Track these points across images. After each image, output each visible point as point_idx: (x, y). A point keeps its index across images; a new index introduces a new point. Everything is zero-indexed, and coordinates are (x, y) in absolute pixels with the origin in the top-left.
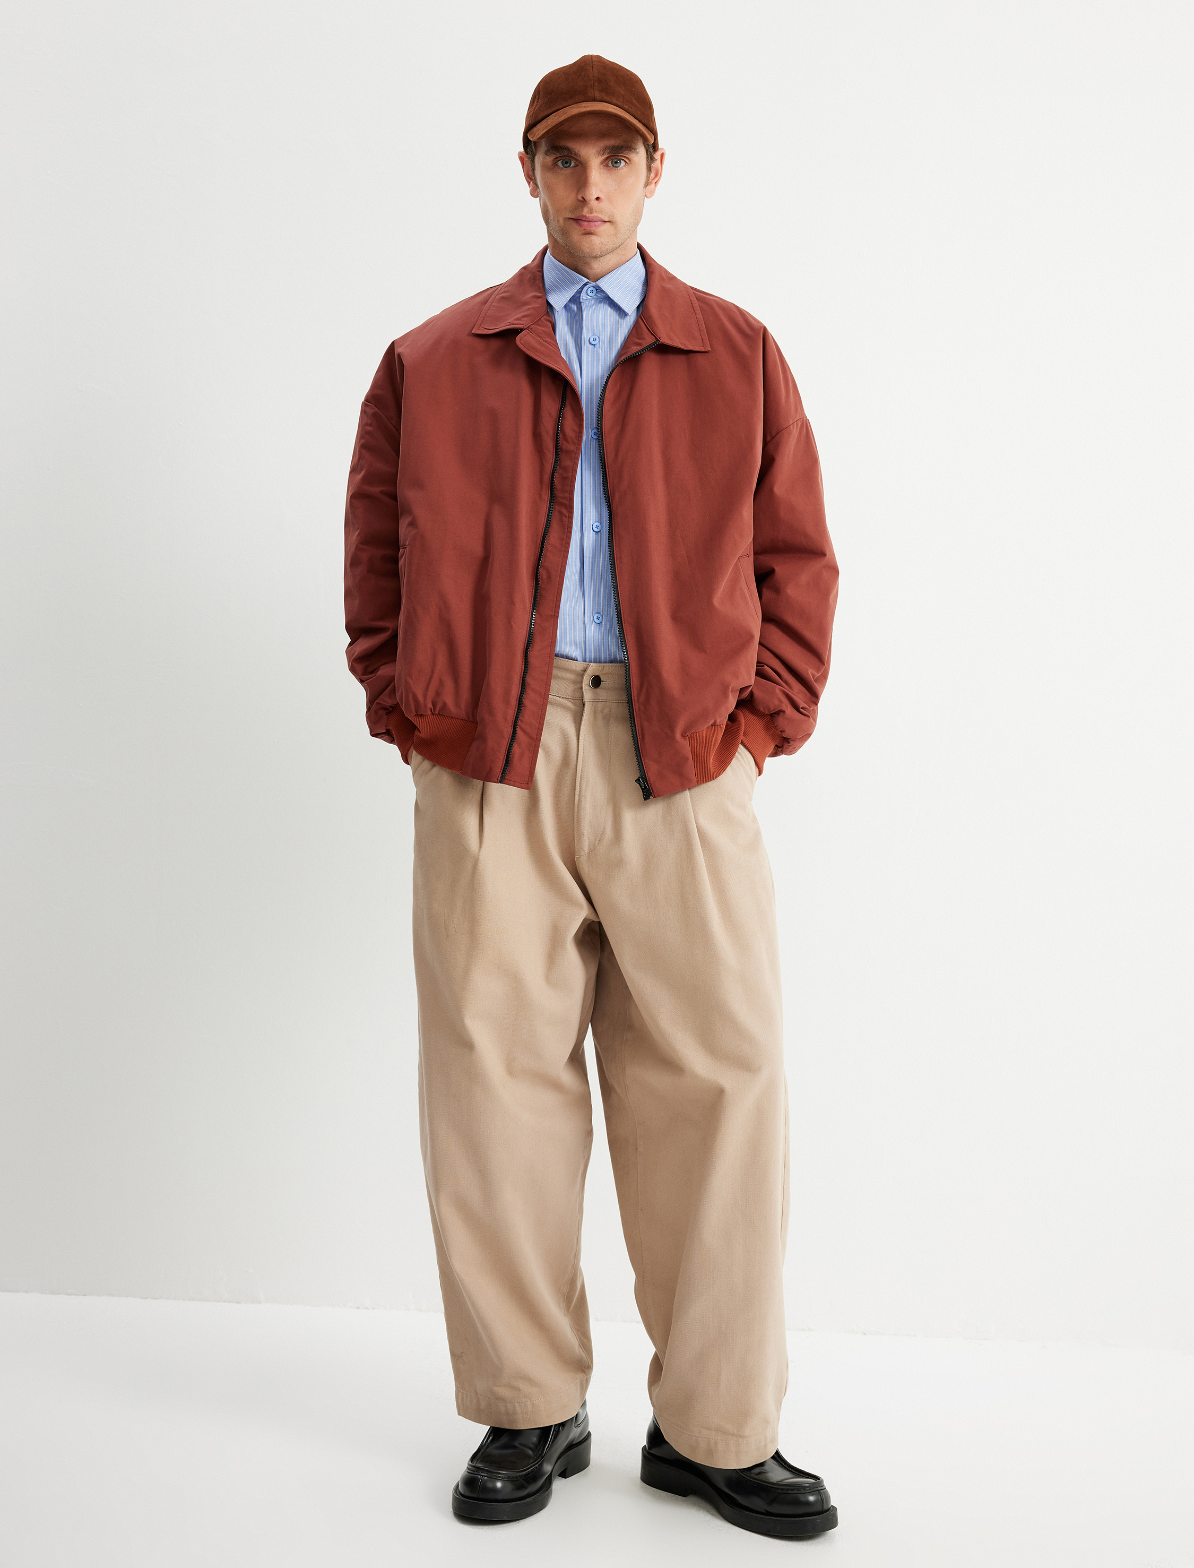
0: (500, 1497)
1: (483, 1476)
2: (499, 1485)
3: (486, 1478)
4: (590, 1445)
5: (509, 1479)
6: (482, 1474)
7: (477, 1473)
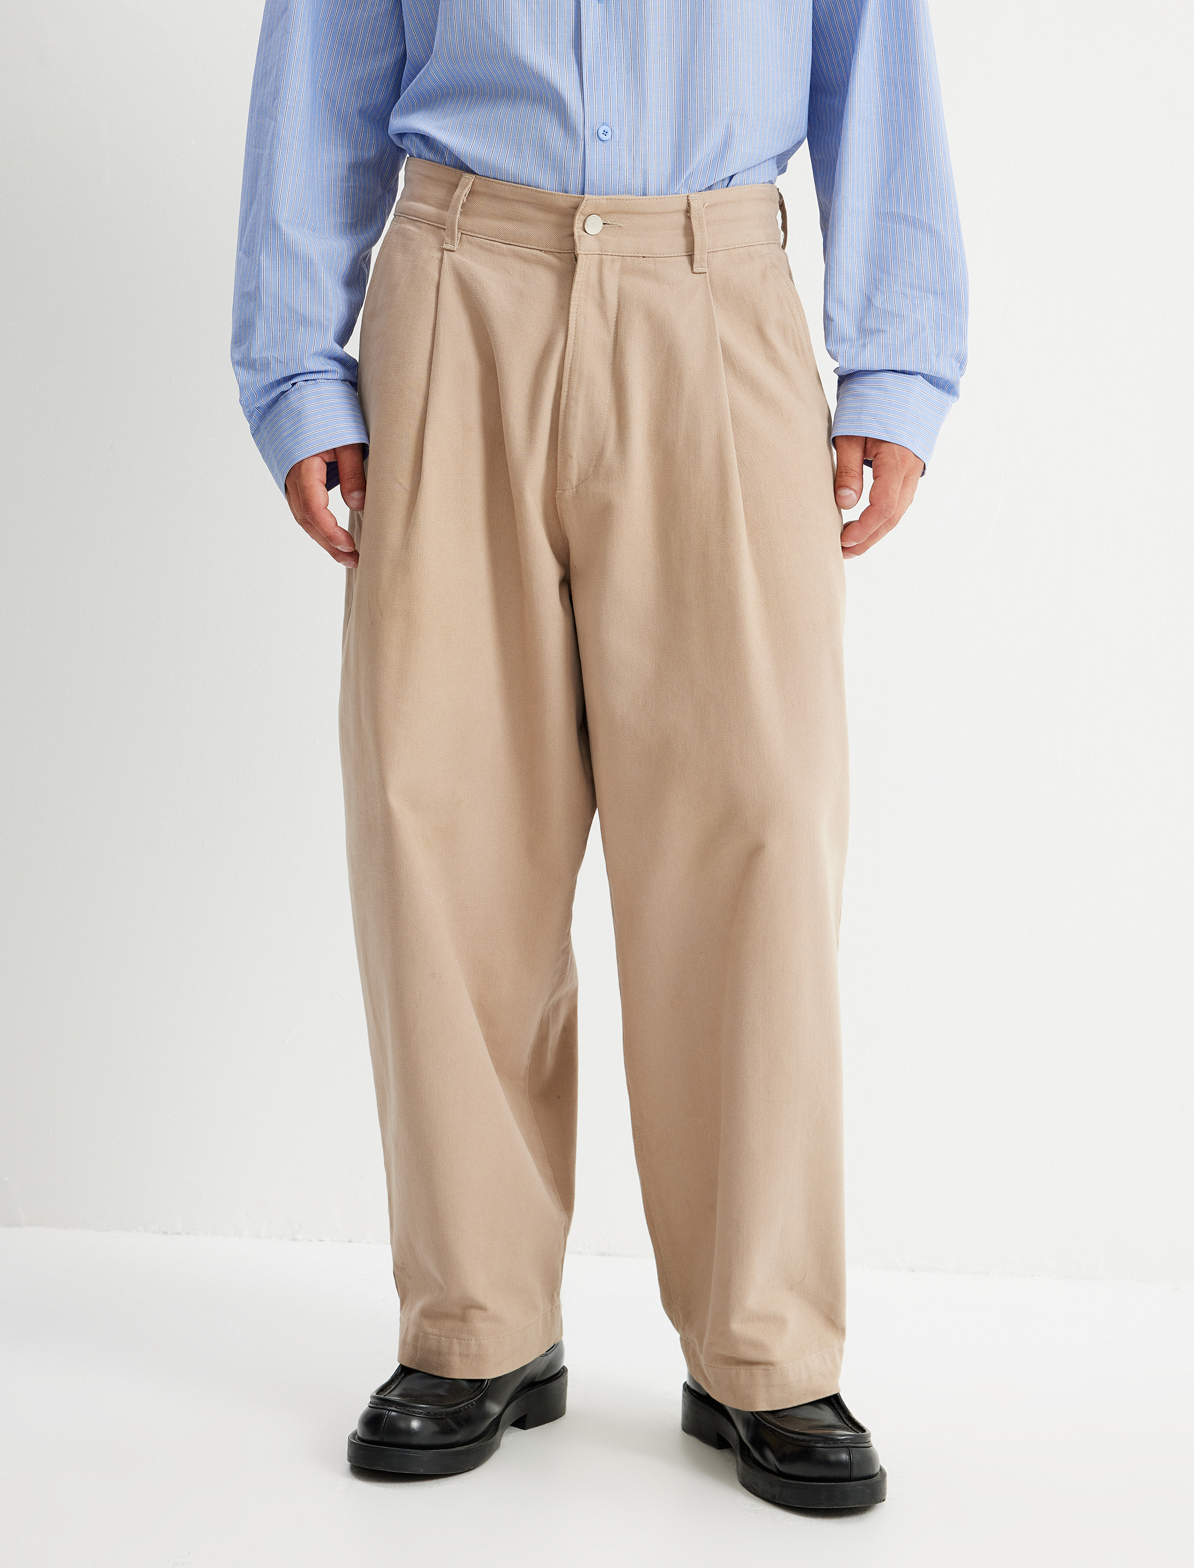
0: (415, 1441)
1: (389, 1410)
2: (415, 1424)
3: (393, 1413)
4: (565, 1385)
5: (428, 1417)
6: (389, 1408)
7: (382, 1407)
